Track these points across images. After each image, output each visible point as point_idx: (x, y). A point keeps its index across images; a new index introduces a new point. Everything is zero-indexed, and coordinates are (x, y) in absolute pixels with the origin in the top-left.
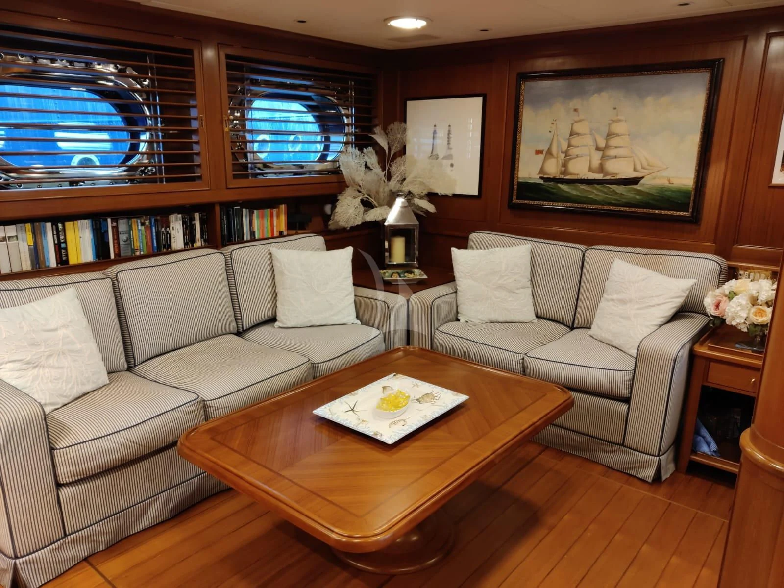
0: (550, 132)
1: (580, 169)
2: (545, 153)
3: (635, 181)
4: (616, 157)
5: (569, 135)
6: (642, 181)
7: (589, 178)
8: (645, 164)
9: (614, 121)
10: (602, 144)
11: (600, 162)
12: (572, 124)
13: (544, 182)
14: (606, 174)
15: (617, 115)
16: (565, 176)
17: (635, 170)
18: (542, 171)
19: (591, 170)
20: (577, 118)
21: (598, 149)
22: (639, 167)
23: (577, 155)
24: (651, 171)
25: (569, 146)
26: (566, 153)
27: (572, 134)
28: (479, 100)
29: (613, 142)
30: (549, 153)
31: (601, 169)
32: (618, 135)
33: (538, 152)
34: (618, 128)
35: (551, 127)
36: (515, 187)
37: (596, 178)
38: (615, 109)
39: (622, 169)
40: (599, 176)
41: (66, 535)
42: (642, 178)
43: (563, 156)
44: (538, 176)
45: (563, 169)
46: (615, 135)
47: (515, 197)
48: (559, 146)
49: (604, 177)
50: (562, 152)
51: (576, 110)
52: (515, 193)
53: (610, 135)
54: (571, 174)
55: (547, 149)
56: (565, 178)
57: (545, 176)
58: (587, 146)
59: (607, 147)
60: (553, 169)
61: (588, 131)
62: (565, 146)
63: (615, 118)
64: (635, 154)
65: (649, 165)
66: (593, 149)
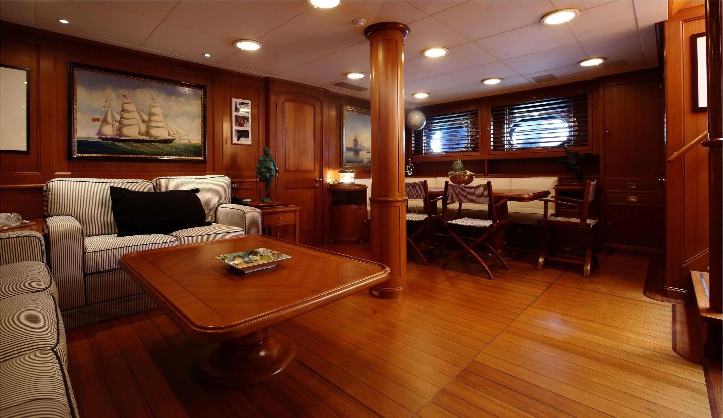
0: (104, 107)
1: (132, 133)
2: (101, 120)
3: (171, 141)
4: (156, 127)
5: (121, 111)
7: (139, 139)
8: (175, 132)
9: (153, 106)
10: (146, 118)
11: (146, 129)
12: (123, 105)
13: (102, 140)
14: (151, 136)
15: (155, 103)
16: (120, 137)
17: (169, 135)
18: (99, 133)
19: (140, 134)
20: (126, 101)
21: (143, 121)
22: (172, 133)
23: (129, 124)
24: (179, 136)
25: (122, 118)
26: (120, 122)
27: (123, 110)
28: (23, 73)
29: (154, 118)
30: (105, 121)
31: (147, 133)
32: (156, 115)
33: (94, 120)
34: (155, 110)
35: (105, 104)
36: (75, 143)
37: (144, 139)
38: (153, 99)
39: (161, 134)
40: (147, 138)
42: (175, 139)
43: (117, 124)
44: (97, 137)
45: (118, 132)
46: (155, 115)
48: (113, 117)
49: (150, 138)
50: (116, 121)
51: (124, 96)
52: (75, 148)
53: (151, 114)
54: (125, 136)
55: (102, 119)
56: (120, 138)
57: (103, 137)
58: (136, 119)
59: (150, 121)
60: (109, 131)
61: (135, 110)
62: (118, 118)
63: (153, 105)
64: (168, 126)
65: (177, 133)
66: (140, 122)
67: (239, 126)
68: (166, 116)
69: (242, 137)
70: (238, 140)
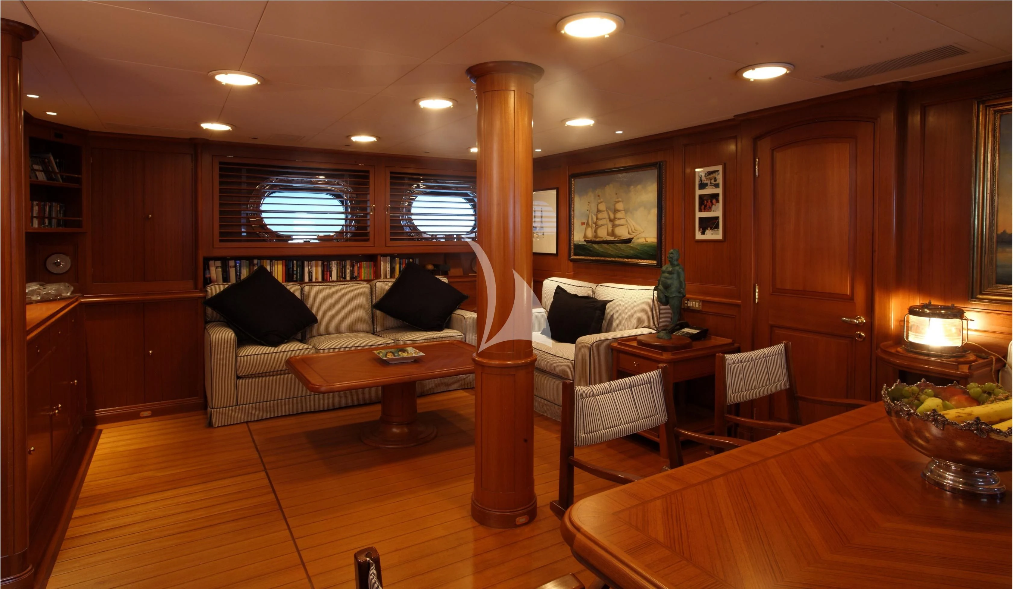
0: (587, 210)
1: (603, 234)
2: (586, 224)
3: (629, 241)
4: (620, 225)
5: (596, 212)
6: (633, 241)
7: (607, 240)
8: (633, 230)
9: (616, 202)
10: (612, 216)
11: (612, 228)
12: (597, 205)
13: (587, 243)
14: (615, 236)
15: (618, 199)
16: (596, 239)
17: (629, 233)
18: (585, 236)
19: (608, 234)
20: (599, 201)
21: (610, 220)
22: (631, 231)
23: (601, 225)
24: (636, 234)
25: (597, 219)
26: (596, 224)
27: (598, 211)
28: (554, 192)
29: (619, 215)
30: (588, 224)
31: (613, 234)
32: (620, 211)
33: (583, 224)
34: (618, 206)
35: (588, 208)
36: (572, 247)
37: (611, 240)
38: (617, 194)
39: (622, 232)
40: (612, 238)
41: (237, 405)
42: (633, 238)
43: (594, 226)
44: (584, 240)
45: (595, 234)
46: (618, 211)
47: (572, 254)
48: (592, 219)
49: (614, 238)
50: (594, 224)
51: (598, 196)
52: (572, 250)
53: (616, 211)
54: (599, 237)
55: (586, 222)
57: (588, 239)
58: (604, 218)
59: (615, 219)
60: (590, 234)
61: (604, 209)
62: (595, 219)
63: (617, 200)
64: (628, 223)
65: (635, 230)
66: (608, 220)
67: (705, 211)
68: (626, 211)
69: (709, 228)
70: (703, 233)
